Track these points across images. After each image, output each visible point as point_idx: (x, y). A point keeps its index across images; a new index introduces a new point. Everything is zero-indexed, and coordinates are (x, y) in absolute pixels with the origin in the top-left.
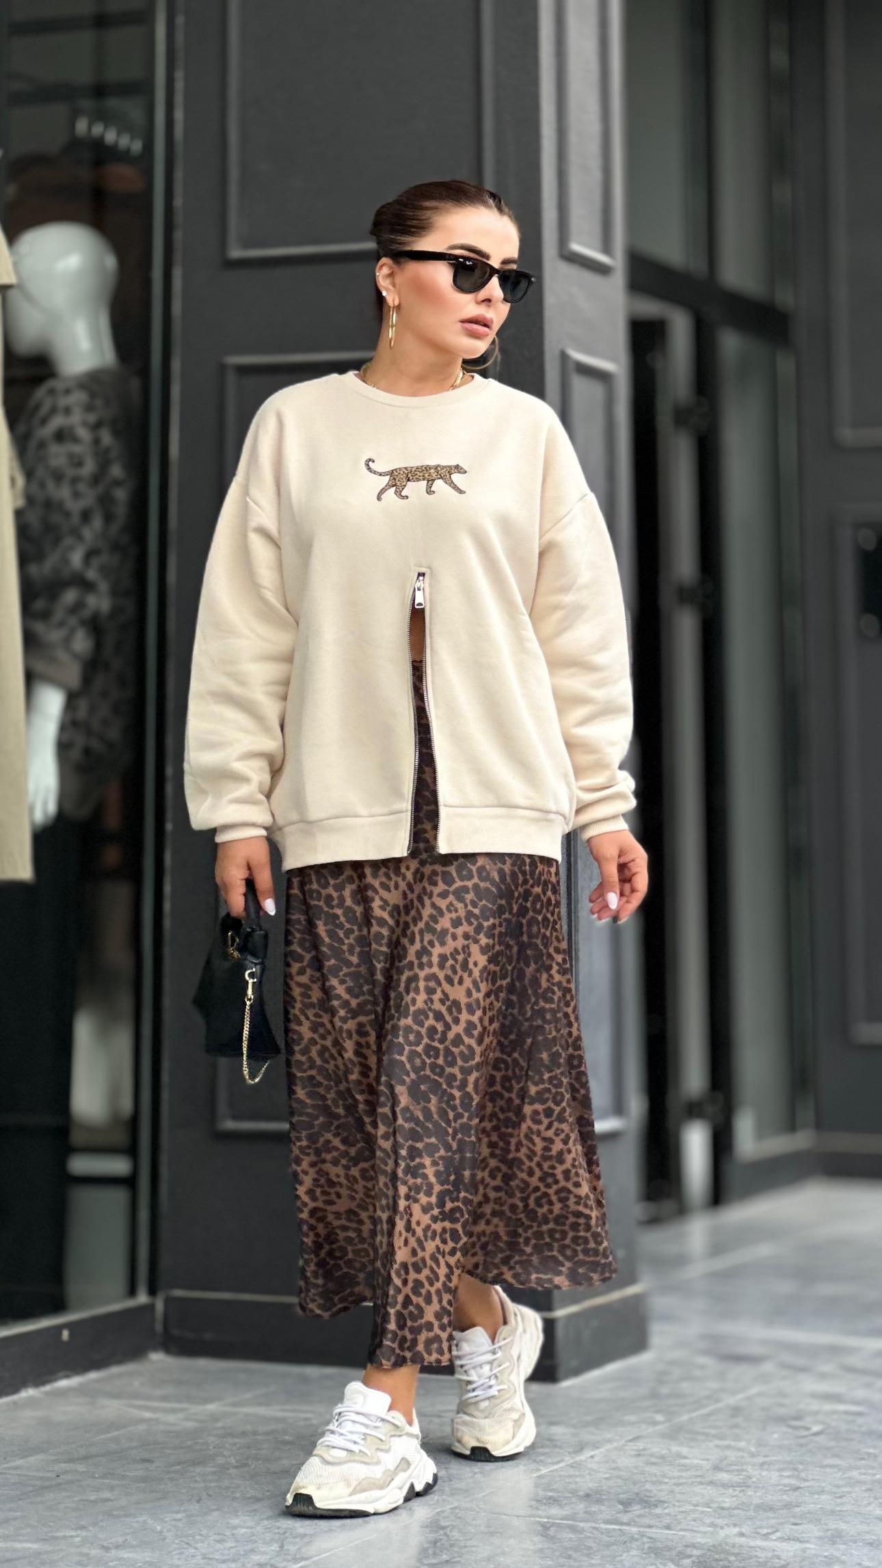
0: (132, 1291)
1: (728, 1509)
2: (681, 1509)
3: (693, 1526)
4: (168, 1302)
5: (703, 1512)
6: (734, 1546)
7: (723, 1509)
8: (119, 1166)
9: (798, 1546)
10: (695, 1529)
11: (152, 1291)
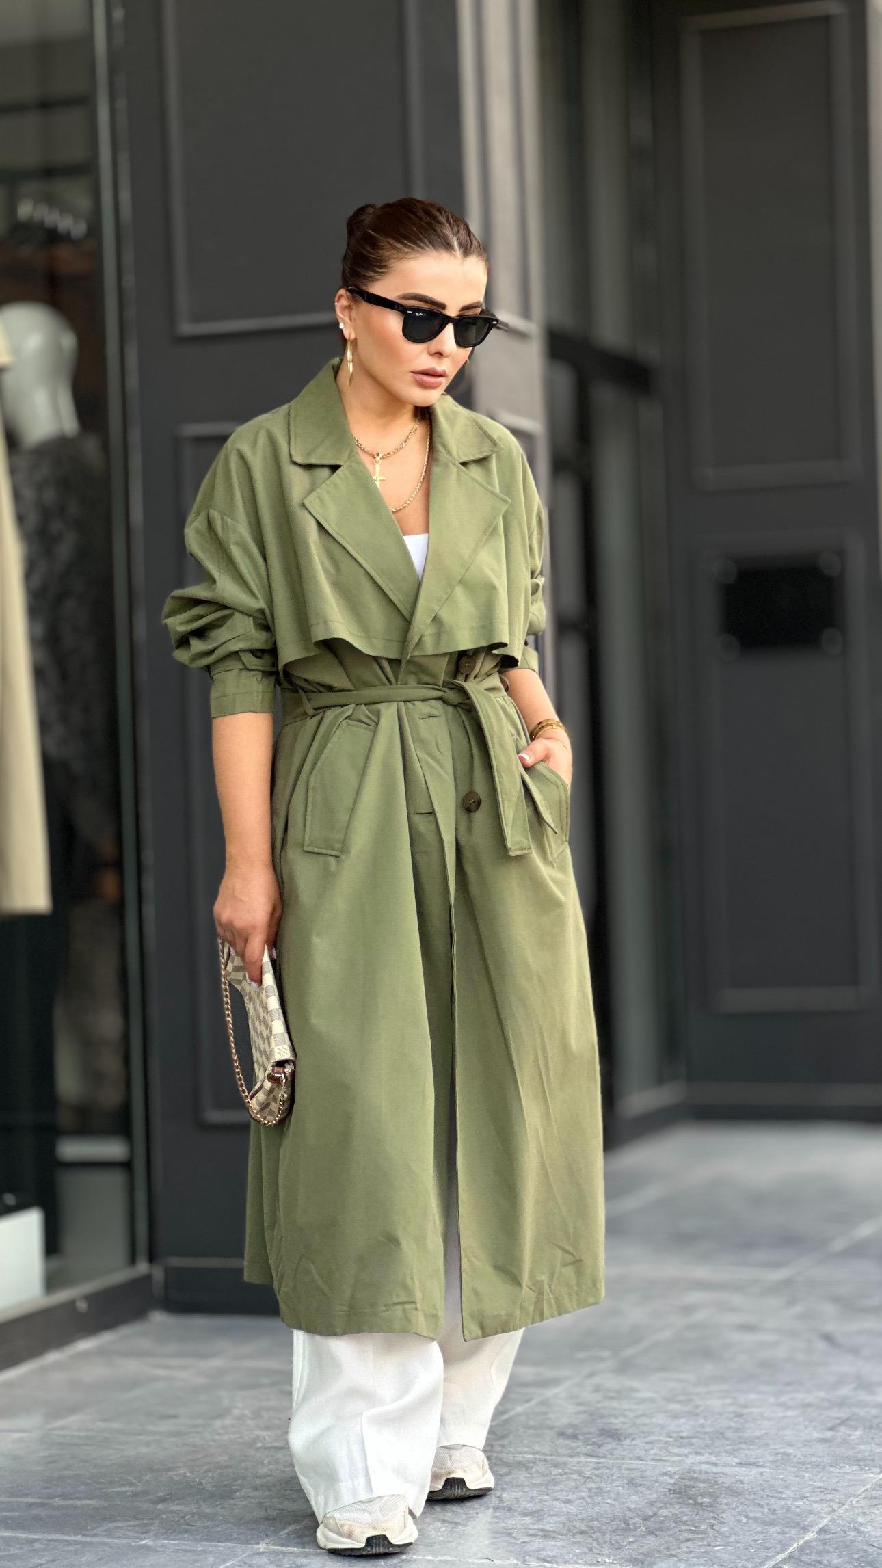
0: (133, 1260)
1: (687, 1437)
2: (647, 1440)
3: (660, 1455)
4: (168, 1271)
5: (667, 1442)
6: (700, 1472)
7: (682, 1438)
8: (113, 1149)
9: (755, 1471)
10: (664, 1458)
11: (152, 1258)
